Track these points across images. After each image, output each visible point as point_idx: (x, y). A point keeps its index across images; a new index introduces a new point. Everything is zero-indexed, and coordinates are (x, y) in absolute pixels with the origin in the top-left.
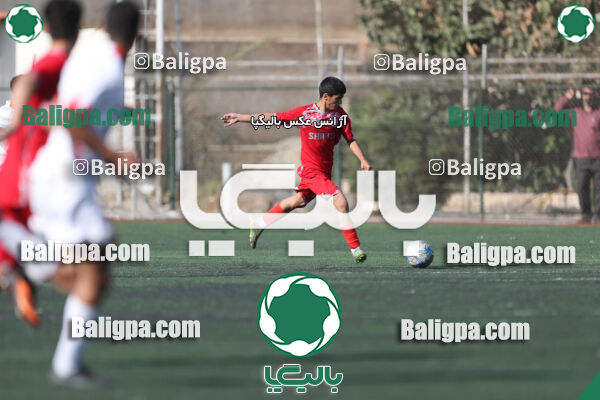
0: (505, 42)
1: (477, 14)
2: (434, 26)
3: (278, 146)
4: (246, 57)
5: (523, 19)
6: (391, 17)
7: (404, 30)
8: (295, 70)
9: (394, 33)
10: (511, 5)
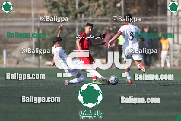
0: (89, 13)
1: (81, 4)
2: (67, 8)
3: (20, 45)
4: (11, 17)
5: (94, 6)
6: (55, 5)
7: (58, 9)
8: (25, 21)
9: (55, 10)
10: (91, 2)
